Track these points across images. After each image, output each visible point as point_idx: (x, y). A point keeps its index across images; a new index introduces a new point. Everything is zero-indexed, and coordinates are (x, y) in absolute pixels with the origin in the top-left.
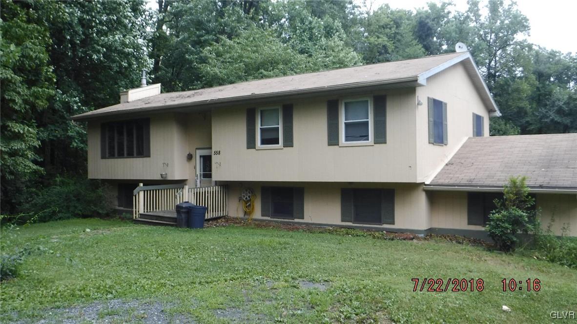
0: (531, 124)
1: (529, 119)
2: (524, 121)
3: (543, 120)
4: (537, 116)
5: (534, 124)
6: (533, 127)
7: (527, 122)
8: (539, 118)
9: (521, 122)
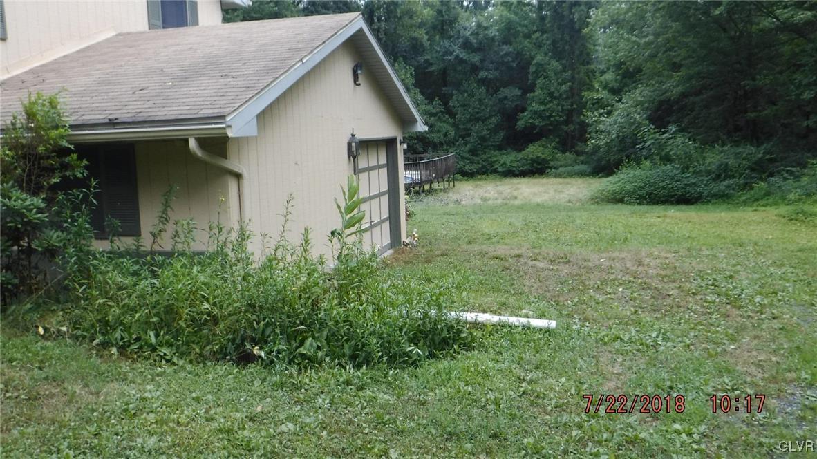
0: (432, 64)
1: (429, 57)
2: (421, 59)
3: (446, 58)
4: (439, 52)
5: (435, 64)
6: (433, 68)
7: (427, 61)
8: (440, 54)
9: (418, 62)
